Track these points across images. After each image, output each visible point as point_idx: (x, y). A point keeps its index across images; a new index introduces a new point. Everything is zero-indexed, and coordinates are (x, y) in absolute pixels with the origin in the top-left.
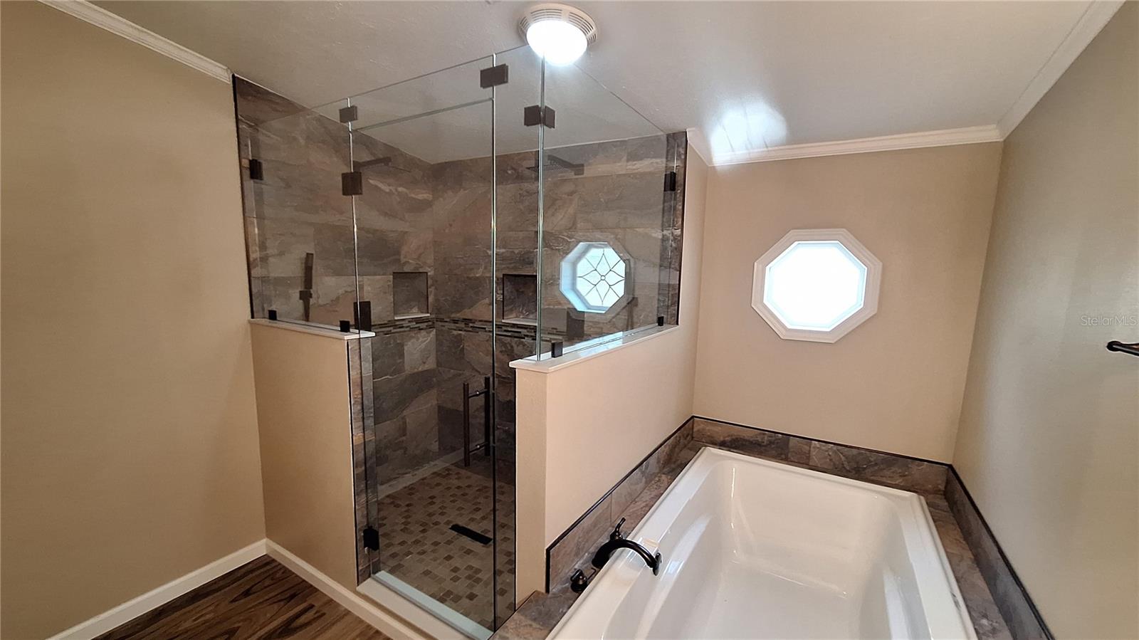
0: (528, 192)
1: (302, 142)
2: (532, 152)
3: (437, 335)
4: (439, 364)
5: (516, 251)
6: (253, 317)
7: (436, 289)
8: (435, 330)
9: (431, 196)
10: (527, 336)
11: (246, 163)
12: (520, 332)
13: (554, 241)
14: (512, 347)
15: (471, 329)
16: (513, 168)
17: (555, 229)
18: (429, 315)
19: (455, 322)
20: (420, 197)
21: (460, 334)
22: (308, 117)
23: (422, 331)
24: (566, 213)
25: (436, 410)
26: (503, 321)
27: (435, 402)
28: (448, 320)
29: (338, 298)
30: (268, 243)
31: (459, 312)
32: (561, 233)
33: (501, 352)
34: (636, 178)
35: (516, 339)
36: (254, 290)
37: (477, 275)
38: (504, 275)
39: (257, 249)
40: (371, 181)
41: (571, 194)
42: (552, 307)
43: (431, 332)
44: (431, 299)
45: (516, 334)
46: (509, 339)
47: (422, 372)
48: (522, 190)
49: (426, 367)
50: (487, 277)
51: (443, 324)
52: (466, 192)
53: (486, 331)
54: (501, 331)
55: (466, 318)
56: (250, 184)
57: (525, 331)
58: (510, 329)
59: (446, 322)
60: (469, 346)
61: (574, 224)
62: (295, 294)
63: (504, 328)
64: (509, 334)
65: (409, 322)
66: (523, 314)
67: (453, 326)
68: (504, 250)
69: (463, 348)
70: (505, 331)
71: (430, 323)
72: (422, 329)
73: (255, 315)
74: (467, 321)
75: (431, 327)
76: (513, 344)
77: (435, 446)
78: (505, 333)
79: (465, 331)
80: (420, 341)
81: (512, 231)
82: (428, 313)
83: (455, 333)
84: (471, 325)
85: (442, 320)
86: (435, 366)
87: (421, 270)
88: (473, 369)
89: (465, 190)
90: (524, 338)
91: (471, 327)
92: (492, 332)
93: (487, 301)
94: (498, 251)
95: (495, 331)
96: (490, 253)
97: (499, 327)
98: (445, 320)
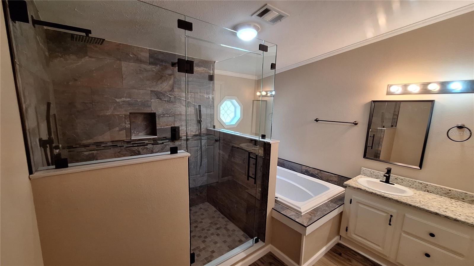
0: (146, 70)
2: (147, 49)
5: (139, 100)
10: (149, 143)
12: (144, 143)
13: (162, 96)
14: (139, 152)
15: (103, 148)
16: (133, 54)
17: (163, 90)
19: (86, 146)
24: (168, 83)
26: (131, 139)
31: (90, 139)
32: (166, 92)
34: (198, 74)
35: (141, 147)
37: (107, 114)
38: (130, 113)
41: (170, 75)
42: (163, 127)
45: (142, 144)
46: (136, 148)
48: (141, 67)
50: (116, 115)
53: (118, 147)
54: (131, 145)
55: (98, 141)
57: (147, 141)
58: (136, 142)
61: (173, 89)
63: (133, 142)
64: (136, 145)
68: (129, 99)
70: (133, 144)
74: (99, 144)
76: (140, 150)
79: (97, 150)
81: (135, 89)
84: (103, 145)
85: (70, 147)
90: (147, 145)
91: (103, 147)
92: (123, 146)
93: (117, 129)
94: (125, 99)
95: (126, 145)
96: (118, 100)
97: (128, 142)
98: (74, 146)
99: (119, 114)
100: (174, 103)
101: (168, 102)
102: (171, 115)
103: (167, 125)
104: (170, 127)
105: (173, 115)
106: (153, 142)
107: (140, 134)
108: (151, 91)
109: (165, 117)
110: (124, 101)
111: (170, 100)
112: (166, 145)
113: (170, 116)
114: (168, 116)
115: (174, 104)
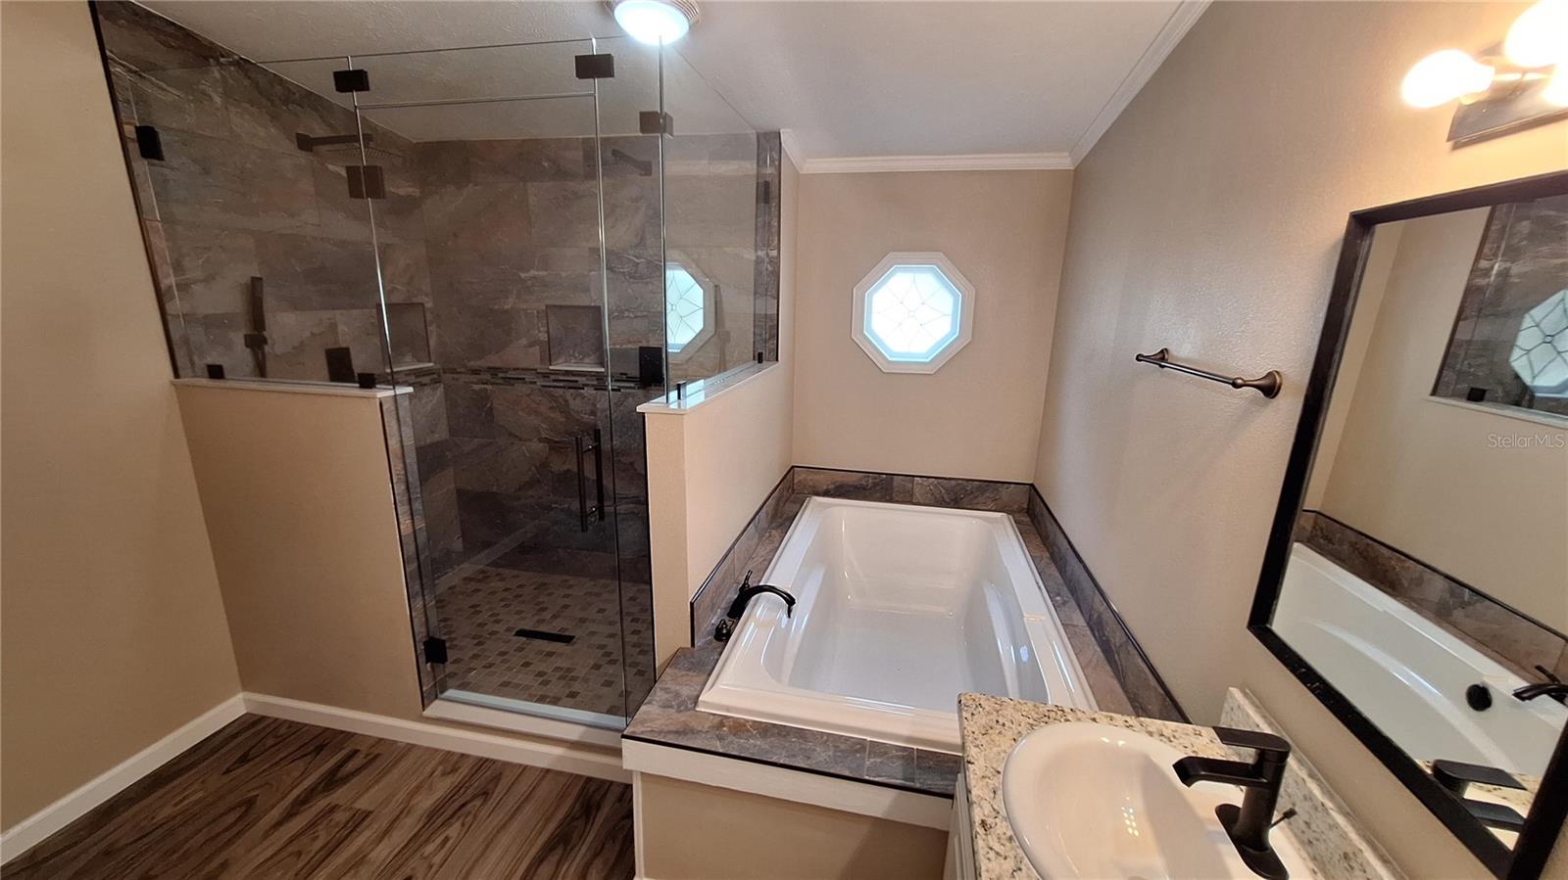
0: (576, 194)
1: (217, 99)
2: (578, 139)
3: (446, 393)
4: (452, 431)
5: (564, 275)
6: (177, 375)
7: (438, 326)
8: (442, 386)
9: (418, 190)
10: (587, 385)
11: (130, 131)
12: (576, 381)
13: (615, 262)
14: (566, 401)
15: (501, 381)
16: (548, 159)
17: (617, 245)
18: (432, 364)
19: (475, 372)
20: (402, 192)
21: (486, 389)
22: (222, 60)
23: (426, 388)
24: (632, 223)
25: (455, 495)
26: (551, 368)
27: (452, 486)
28: (463, 370)
29: (302, 343)
30: (186, 262)
31: (480, 359)
32: (627, 249)
33: (551, 408)
35: (572, 391)
36: (175, 336)
37: (506, 307)
38: (547, 306)
39: (171, 272)
40: (330, 167)
41: (639, 198)
42: (619, 347)
43: (436, 389)
44: (433, 342)
45: (571, 384)
46: (561, 391)
47: (431, 445)
48: (566, 190)
49: (437, 437)
50: (522, 310)
51: (455, 376)
52: (477, 188)
53: (526, 383)
54: (549, 381)
55: (492, 365)
56: (142, 166)
57: (584, 379)
58: (561, 378)
59: (460, 373)
60: (500, 404)
61: (643, 239)
62: (238, 338)
63: (553, 377)
64: (561, 384)
65: (406, 375)
66: (576, 358)
67: (474, 378)
68: (545, 273)
69: (491, 409)
70: (554, 381)
71: (435, 376)
72: (425, 385)
73: (181, 372)
74: (494, 371)
75: (436, 382)
76: (568, 398)
77: (458, 545)
78: (555, 384)
79: (492, 384)
80: (424, 401)
81: (556, 246)
82: (430, 361)
83: (476, 387)
84: (501, 375)
85: (454, 371)
86: (448, 437)
87: (415, 300)
88: (511, 434)
89: (476, 185)
90: (583, 389)
91: (502, 378)
92: (535, 383)
93: (524, 341)
94: (536, 273)
95: (540, 382)
96: (522, 275)
97: (546, 376)
98: (459, 370)
99: (525, 307)
100: (648, 280)
101: (631, 277)
102: (639, 314)
103: (630, 342)
104: (637, 346)
105: (645, 314)
106: (595, 383)
107: (587, 360)
108: (590, 248)
109: (623, 317)
110: (534, 277)
111: (636, 272)
112: (626, 396)
113: (636, 317)
114: (632, 315)
115: (647, 283)
